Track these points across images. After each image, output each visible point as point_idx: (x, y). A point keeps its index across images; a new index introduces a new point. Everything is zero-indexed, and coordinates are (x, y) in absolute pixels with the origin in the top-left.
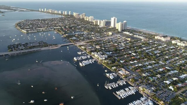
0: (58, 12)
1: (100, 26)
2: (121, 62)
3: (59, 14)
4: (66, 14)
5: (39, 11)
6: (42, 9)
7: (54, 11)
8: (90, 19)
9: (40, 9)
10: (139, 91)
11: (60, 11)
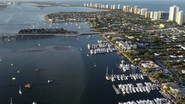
0: (105, 7)
1: (152, 19)
2: (156, 54)
3: (106, 9)
4: (114, 8)
5: (84, 6)
6: (88, 4)
7: (100, 5)
8: (141, 12)
9: (85, 4)
10: (160, 89)
11: (107, 5)
